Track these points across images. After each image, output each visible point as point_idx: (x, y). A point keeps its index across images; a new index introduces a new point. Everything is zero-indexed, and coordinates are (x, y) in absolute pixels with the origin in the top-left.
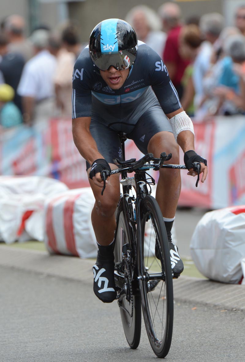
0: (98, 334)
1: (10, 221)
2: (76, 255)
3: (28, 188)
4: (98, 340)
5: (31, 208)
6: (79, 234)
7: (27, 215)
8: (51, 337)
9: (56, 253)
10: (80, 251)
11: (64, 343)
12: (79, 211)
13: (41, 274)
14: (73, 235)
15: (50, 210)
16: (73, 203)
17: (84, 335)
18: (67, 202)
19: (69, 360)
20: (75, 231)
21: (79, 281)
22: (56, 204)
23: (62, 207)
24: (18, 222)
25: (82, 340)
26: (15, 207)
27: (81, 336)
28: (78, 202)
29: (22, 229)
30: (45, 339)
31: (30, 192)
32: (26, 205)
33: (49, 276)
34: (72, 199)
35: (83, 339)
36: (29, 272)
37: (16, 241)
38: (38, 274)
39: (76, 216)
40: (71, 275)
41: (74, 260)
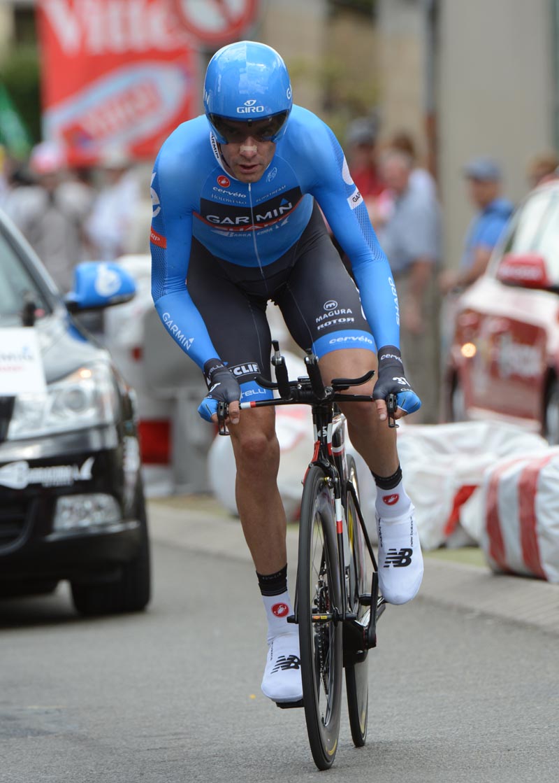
0: (532, 729)
1: (431, 505)
2: (541, 577)
3: (467, 442)
4: (527, 741)
5: (471, 481)
6: (547, 536)
7: (464, 495)
8: (440, 733)
9: (505, 571)
10: (548, 569)
11: (460, 746)
12: (547, 490)
13: (471, 611)
14: (535, 536)
15: (494, 487)
16: (536, 474)
17: (505, 731)
18: (525, 472)
19: (457, 779)
20: (539, 529)
21: (535, 628)
22: (505, 475)
23: (517, 481)
24: (446, 508)
25: (496, 741)
26: (441, 478)
27: (499, 733)
28: (546, 472)
29: (454, 523)
30: (429, 737)
31: (472, 451)
32: (462, 475)
33: (484, 616)
34: (534, 466)
35: (500, 739)
36: (449, 608)
37: (443, 546)
38: (463, 611)
39: (541, 499)
40: (524, 615)
41: (536, 585)
